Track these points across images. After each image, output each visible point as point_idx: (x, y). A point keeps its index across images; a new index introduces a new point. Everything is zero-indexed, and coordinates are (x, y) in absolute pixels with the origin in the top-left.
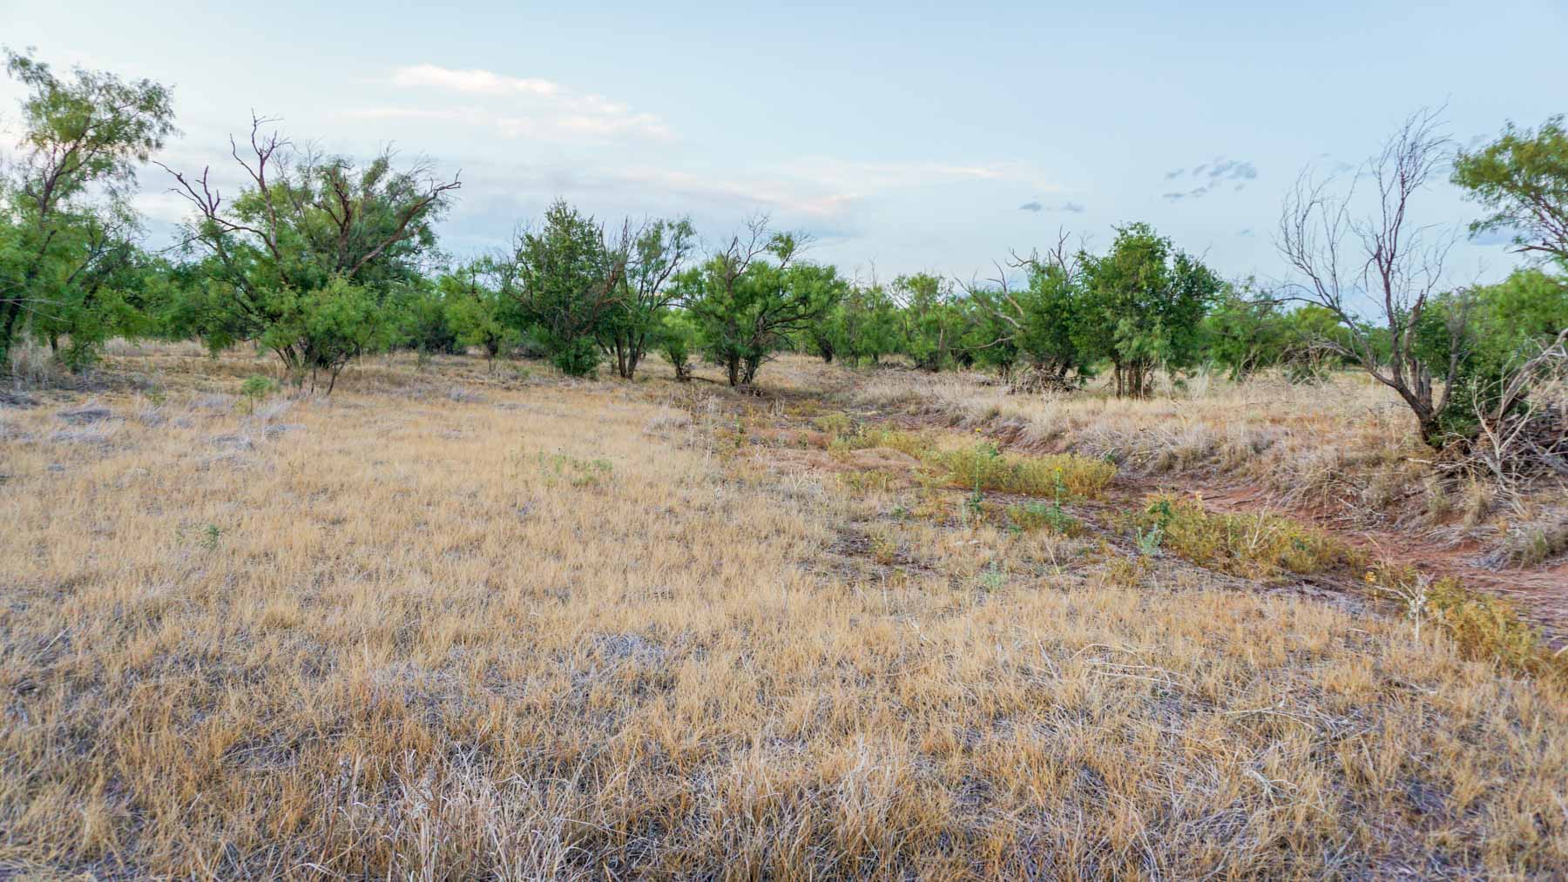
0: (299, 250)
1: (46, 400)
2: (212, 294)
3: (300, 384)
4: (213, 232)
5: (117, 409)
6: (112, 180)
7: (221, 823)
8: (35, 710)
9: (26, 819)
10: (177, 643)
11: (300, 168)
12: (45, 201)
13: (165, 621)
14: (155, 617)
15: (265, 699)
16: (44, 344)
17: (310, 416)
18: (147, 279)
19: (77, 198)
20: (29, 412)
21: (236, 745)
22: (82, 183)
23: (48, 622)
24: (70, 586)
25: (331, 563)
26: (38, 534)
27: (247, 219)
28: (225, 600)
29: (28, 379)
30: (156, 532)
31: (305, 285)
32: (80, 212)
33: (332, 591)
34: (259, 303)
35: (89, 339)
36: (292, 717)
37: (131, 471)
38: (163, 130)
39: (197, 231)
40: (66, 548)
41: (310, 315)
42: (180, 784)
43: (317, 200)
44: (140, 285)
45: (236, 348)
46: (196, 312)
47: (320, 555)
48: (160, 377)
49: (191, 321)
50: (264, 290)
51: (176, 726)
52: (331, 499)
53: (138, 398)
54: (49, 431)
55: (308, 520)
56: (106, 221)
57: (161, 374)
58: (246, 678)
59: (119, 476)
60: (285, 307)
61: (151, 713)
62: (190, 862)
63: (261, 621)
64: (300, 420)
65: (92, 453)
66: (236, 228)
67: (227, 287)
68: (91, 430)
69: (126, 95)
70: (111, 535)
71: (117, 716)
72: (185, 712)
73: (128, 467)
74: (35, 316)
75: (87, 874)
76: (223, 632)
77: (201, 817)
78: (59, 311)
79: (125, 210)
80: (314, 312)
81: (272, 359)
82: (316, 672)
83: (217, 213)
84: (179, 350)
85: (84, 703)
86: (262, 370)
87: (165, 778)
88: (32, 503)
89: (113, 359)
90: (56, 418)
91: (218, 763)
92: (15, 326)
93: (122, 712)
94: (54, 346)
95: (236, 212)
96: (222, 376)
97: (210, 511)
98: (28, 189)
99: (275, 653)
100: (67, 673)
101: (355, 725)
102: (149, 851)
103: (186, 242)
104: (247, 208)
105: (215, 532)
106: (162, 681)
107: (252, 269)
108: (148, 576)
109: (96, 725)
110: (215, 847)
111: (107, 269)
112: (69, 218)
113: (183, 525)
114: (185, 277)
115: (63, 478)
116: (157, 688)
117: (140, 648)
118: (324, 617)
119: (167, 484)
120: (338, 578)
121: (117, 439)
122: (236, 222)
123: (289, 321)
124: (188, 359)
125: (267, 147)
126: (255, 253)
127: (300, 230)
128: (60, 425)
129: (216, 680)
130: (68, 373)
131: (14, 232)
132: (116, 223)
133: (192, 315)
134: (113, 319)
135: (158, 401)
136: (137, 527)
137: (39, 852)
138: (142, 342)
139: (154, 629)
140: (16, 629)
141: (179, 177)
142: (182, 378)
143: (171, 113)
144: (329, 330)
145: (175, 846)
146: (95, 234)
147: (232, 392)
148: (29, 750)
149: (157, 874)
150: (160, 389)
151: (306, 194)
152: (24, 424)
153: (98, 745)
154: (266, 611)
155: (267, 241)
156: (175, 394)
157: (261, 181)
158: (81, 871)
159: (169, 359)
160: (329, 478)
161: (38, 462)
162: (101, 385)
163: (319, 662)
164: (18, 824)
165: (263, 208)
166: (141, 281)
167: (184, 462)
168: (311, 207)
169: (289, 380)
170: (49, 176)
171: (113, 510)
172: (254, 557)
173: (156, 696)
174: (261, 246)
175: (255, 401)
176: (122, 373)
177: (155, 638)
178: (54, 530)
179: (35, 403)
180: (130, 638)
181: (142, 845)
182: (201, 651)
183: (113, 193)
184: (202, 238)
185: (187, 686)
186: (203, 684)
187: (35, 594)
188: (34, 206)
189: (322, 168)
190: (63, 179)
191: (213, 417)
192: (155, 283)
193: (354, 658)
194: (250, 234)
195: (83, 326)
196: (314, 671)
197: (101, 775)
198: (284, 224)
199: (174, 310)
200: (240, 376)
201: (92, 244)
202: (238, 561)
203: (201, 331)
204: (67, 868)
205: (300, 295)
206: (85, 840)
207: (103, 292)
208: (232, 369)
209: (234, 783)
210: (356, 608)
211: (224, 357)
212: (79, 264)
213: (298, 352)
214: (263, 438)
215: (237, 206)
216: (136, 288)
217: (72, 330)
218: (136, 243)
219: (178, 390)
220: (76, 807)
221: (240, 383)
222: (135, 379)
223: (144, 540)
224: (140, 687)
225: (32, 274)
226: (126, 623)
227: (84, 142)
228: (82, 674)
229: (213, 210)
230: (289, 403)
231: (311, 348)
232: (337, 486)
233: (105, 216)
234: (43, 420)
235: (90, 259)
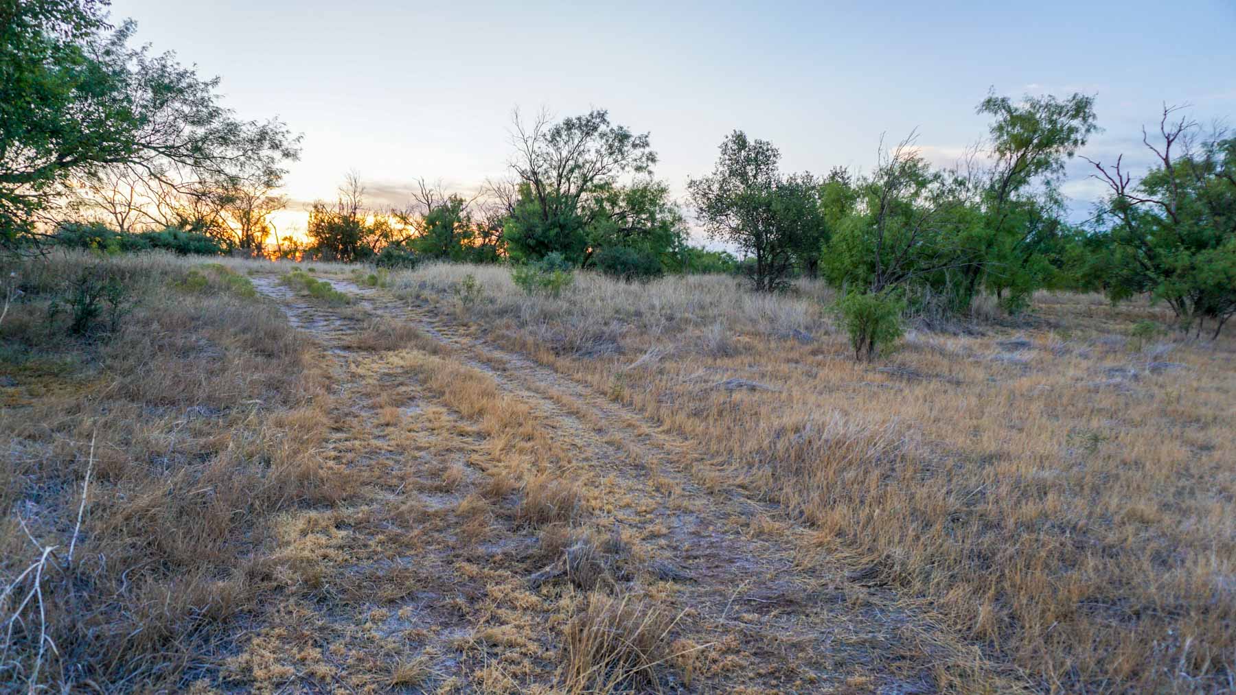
0: (1198, 216)
1: (990, 333)
2: (1118, 256)
3: (1187, 331)
4: (1122, 205)
5: (1038, 342)
6: (1048, 174)
7: (1069, 649)
8: (959, 533)
9: (946, 600)
10: (1056, 512)
11: (1204, 144)
12: (1002, 194)
13: (1050, 496)
14: (1043, 492)
15: (1117, 571)
16: (992, 294)
17: (1192, 357)
18: (1068, 246)
19: (1024, 190)
20: (979, 340)
21: (1089, 598)
22: (1028, 179)
23: (974, 479)
24: (989, 459)
25: (1193, 481)
26: (975, 422)
27: (1153, 193)
28: (1096, 490)
29: (982, 318)
30: (1052, 432)
31: (1201, 245)
32: (1024, 200)
33: (1189, 502)
34: (1157, 261)
35: (1023, 291)
36: (1137, 592)
37: (1040, 387)
38: (1088, 131)
39: (1108, 207)
40: (991, 434)
41: (1202, 270)
42: (1043, 612)
43: (1219, 169)
44: (1062, 250)
45: (1133, 298)
46: (1102, 270)
47: (1184, 471)
48: (1068, 320)
49: (1098, 277)
50: (1161, 251)
51: (1047, 571)
52: (1202, 428)
53: (1052, 335)
54: (990, 354)
55: (1178, 443)
56: (1042, 204)
57: (1070, 317)
58: (1104, 551)
59: (1031, 389)
60: (1179, 265)
61: (1031, 556)
62: (1043, 667)
63: (1123, 512)
64: (1182, 359)
65: (1015, 372)
66: (1141, 201)
67: (1130, 250)
68: (1017, 355)
69: (1060, 110)
70: (1021, 430)
71: (1008, 552)
72: (1054, 563)
73: (1039, 384)
74: (989, 275)
75: (976, 647)
76: (1091, 514)
77: (1055, 640)
78: (1004, 271)
79: (1055, 195)
80: (1206, 267)
81: (1164, 308)
82: (1164, 562)
83: (1126, 191)
84: (1086, 299)
85: (988, 538)
86: (1153, 317)
87: (1034, 604)
88: (974, 401)
89: (1037, 305)
90: (995, 346)
91: (1074, 607)
92: (976, 282)
93: (1011, 550)
94: (999, 295)
95: (1143, 188)
96: (1118, 321)
97: (1094, 423)
98: (992, 186)
99: (1131, 539)
100: (981, 515)
101: (1192, 614)
102: (1017, 649)
103: (1099, 216)
104: (1152, 184)
105: (1096, 439)
106: (1041, 537)
107: (1153, 233)
108: (1042, 461)
109: (994, 554)
110: (1062, 664)
111: (1040, 239)
112: (1017, 204)
113: (1073, 430)
114: (1096, 243)
115: (995, 387)
116: (1037, 540)
117: (1029, 509)
118: (1180, 522)
119: (1065, 400)
120: (1198, 493)
121: (1034, 363)
122: (1142, 196)
123: (1181, 276)
124: (1093, 307)
125: (1175, 130)
126: (1156, 220)
127: (1200, 198)
128: (997, 351)
129: (1080, 547)
130: (1006, 315)
131: (980, 218)
132: (1049, 205)
133: (1099, 273)
134: (1040, 276)
135: (1065, 337)
136: (1039, 427)
137: (951, 622)
138: (1059, 294)
139: (1041, 499)
140: (954, 481)
141: (1098, 166)
142: (1086, 321)
143: (1094, 116)
144: (1219, 283)
145: (1035, 652)
146: (1033, 214)
147: (1125, 333)
148: (952, 557)
149: (1020, 666)
150: (1068, 328)
151: (1209, 166)
152: (975, 347)
153: (994, 567)
154: (1129, 506)
155: (1168, 210)
156: (1080, 333)
157: (1166, 160)
158: (973, 644)
159: (1079, 306)
160: (1203, 410)
161: (980, 375)
162: (1028, 324)
163: (1169, 556)
164: (942, 601)
165: (1167, 183)
166: (1063, 248)
167: (1079, 385)
168: (1212, 177)
169: (1176, 326)
170: (1006, 175)
171: (1024, 412)
172: (1125, 464)
173: (1035, 546)
174: (1163, 215)
175: (1144, 341)
176: (1043, 316)
177: (1041, 506)
178: (985, 421)
179: (983, 335)
180: (1024, 502)
181: (1013, 643)
182: (1073, 523)
183: (1048, 183)
184: (1113, 211)
185: (1058, 545)
186: (1069, 547)
187: (967, 459)
188: (995, 198)
189: (1225, 142)
190: (1015, 177)
191: (1107, 352)
192: (1073, 248)
193: (1201, 560)
194: (1153, 205)
195: (1019, 281)
196: (1162, 561)
197: (993, 588)
198: (1185, 195)
199: (1086, 268)
200: (1134, 322)
201: (1031, 222)
202: (1112, 464)
203: (1106, 285)
204: (965, 639)
205: (1194, 254)
206: (978, 625)
207: (1036, 256)
208: (1128, 315)
209: (1084, 624)
210: (1212, 521)
211: (1123, 306)
212: (1020, 237)
213: (1188, 302)
214: (1147, 372)
215: (1144, 183)
216: (1059, 253)
217: (1012, 284)
218: (1062, 219)
219: (1082, 330)
220: (975, 602)
221: (1132, 327)
222: (1051, 321)
223: (1043, 437)
224: (1025, 536)
225: (990, 245)
226: (1022, 490)
227: (1030, 148)
228: (990, 518)
229: (1123, 188)
230: (1174, 345)
231: (1200, 299)
232: (1210, 419)
233: (1041, 200)
234: (987, 347)
235: (1029, 233)
